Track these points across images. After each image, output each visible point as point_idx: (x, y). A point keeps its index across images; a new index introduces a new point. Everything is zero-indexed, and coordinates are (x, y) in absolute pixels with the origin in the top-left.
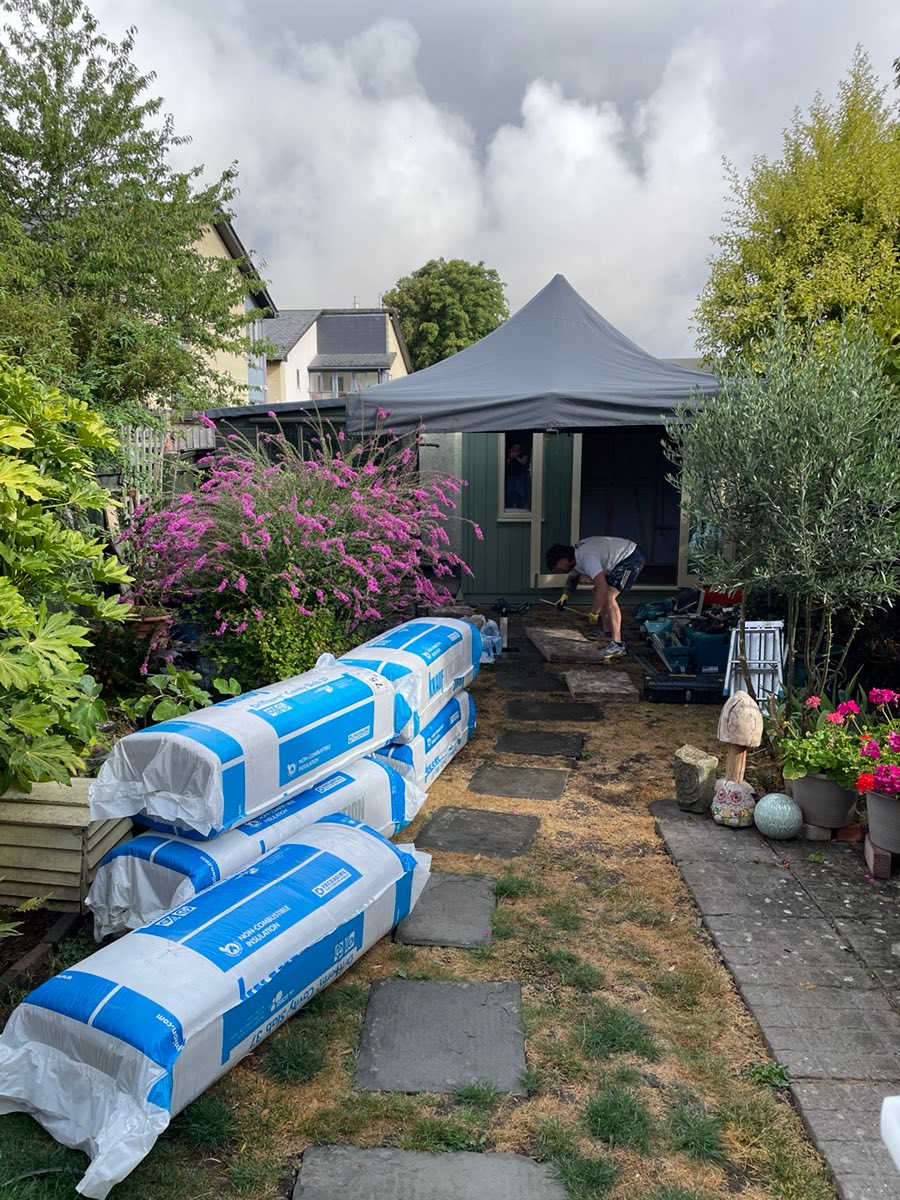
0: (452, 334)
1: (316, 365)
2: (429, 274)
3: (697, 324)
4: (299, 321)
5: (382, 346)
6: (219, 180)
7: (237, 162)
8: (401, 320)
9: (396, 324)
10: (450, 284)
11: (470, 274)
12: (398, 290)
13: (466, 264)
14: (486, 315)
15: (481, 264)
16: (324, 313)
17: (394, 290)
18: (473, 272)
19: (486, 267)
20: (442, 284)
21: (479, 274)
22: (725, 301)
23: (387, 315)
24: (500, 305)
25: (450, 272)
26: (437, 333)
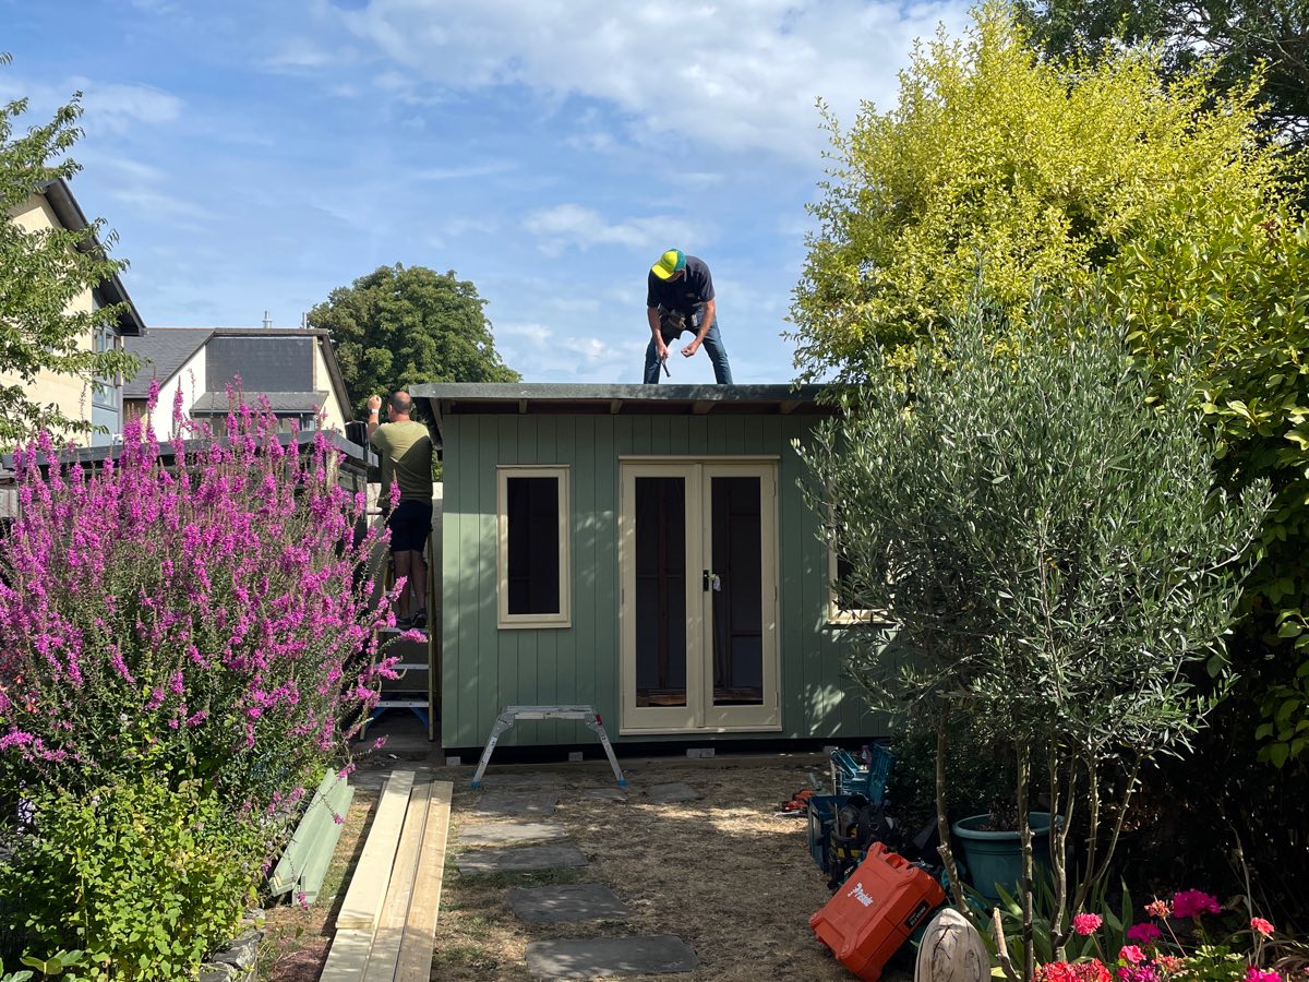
0: (412, 365)
1: (202, 407)
2: (380, 285)
3: (796, 329)
4: (180, 345)
5: (307, 382)
6: (52, 120)
7: (80, 94)
8: (336, 346)
9: (328, 350)
10: (410, 299)
11: (436, 286)
12: (331, 306)
13: (430, 274)
14: (461, 341)
15: (451, 273)
16: (216, 334)
17: (325, 305)
18: (439, 284)
19: (458, 279)
20: (397, 299)
21: (449, 287)
22: (832, 297)
23: (315, 338)
24: (480, 331)
25: (407, 285)
26: (390, 362)
